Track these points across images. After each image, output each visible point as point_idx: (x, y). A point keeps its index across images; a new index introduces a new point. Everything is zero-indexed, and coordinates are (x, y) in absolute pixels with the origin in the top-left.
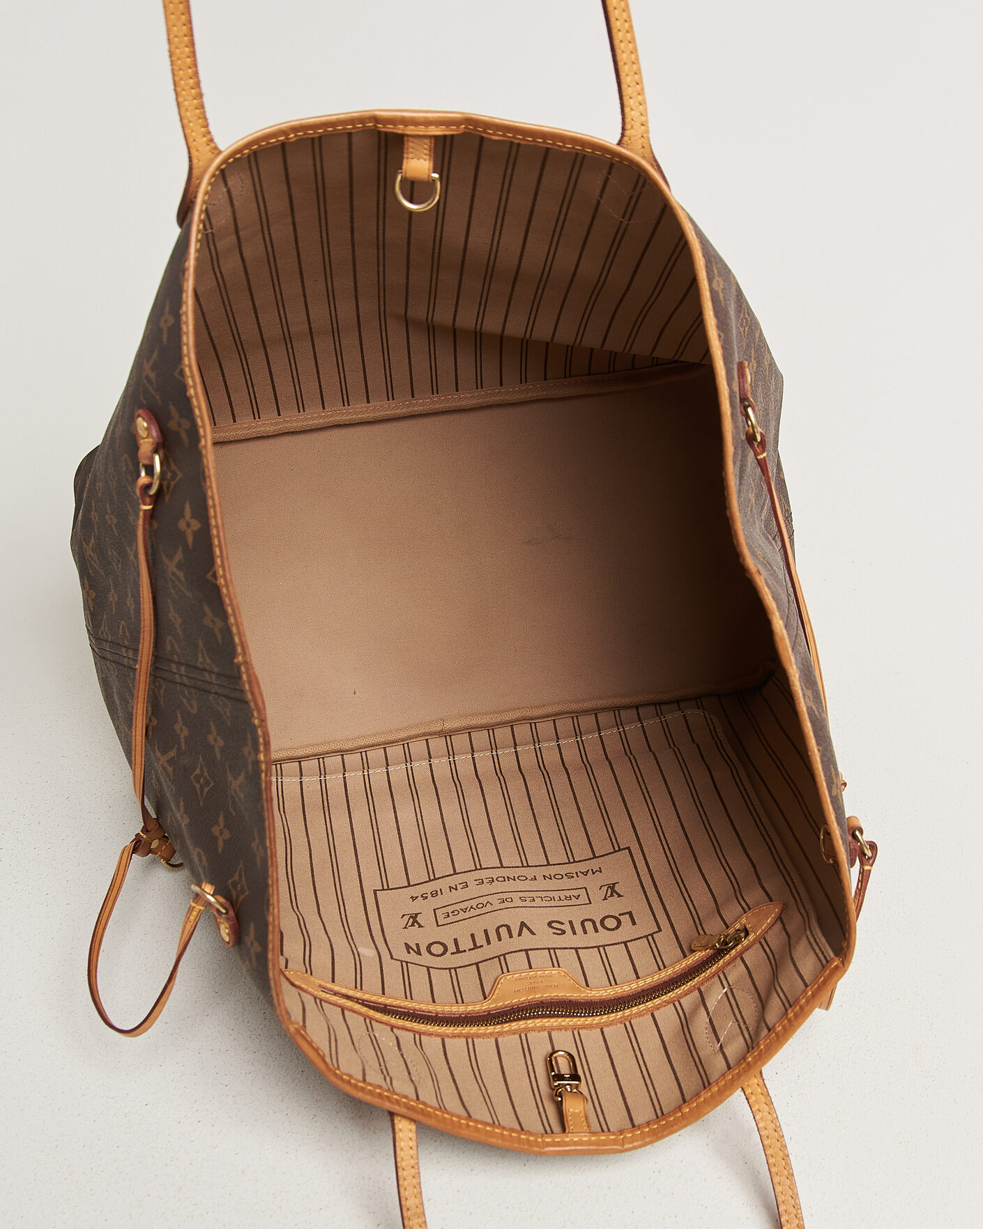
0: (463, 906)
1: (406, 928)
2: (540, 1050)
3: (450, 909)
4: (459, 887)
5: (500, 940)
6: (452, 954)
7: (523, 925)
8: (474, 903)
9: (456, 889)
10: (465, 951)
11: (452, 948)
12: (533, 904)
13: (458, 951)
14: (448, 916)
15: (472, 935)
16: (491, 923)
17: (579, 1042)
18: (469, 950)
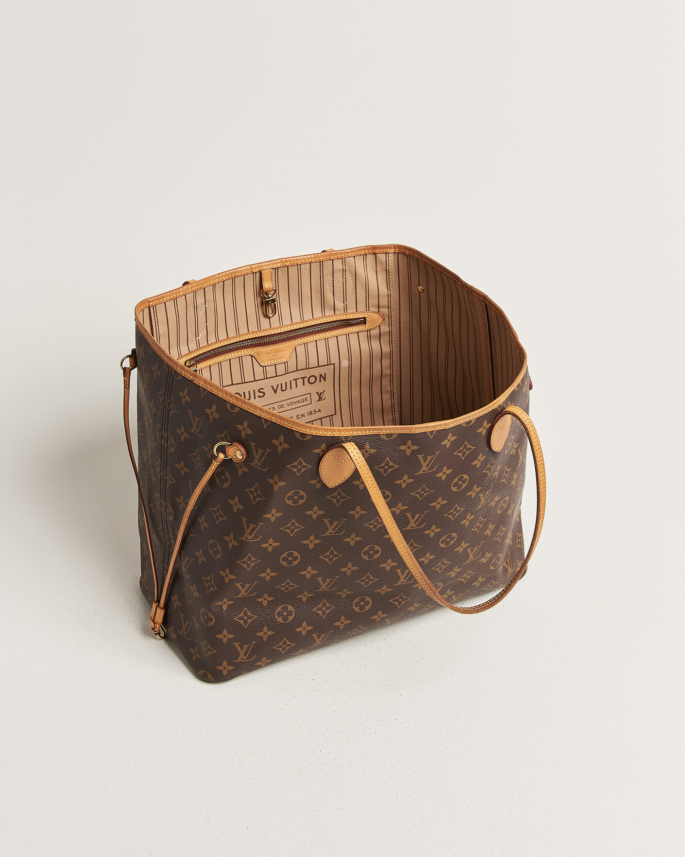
0: (299, 405)
1: (324, 391)
2: (275, 319)
3: (305, 403)
4: (300, 416)
5: (286, 382)
6: (306, 377)
7: (275, 392)
8: (295, 406)
9: (302, 415)
10: (301, 378)
11: (306, 380)
12: (271, 406)
13: (303, 378)
14: (306, 399)
15: (296, 387)
16: (288, 394)
17: (259, 324)
18: (298, 379)
